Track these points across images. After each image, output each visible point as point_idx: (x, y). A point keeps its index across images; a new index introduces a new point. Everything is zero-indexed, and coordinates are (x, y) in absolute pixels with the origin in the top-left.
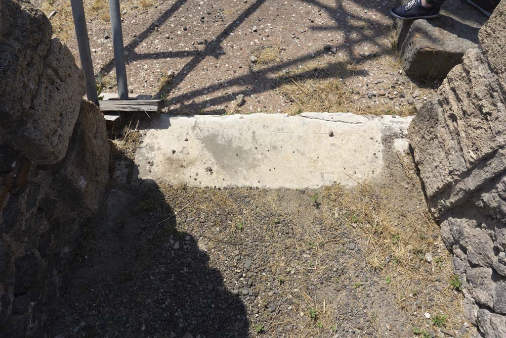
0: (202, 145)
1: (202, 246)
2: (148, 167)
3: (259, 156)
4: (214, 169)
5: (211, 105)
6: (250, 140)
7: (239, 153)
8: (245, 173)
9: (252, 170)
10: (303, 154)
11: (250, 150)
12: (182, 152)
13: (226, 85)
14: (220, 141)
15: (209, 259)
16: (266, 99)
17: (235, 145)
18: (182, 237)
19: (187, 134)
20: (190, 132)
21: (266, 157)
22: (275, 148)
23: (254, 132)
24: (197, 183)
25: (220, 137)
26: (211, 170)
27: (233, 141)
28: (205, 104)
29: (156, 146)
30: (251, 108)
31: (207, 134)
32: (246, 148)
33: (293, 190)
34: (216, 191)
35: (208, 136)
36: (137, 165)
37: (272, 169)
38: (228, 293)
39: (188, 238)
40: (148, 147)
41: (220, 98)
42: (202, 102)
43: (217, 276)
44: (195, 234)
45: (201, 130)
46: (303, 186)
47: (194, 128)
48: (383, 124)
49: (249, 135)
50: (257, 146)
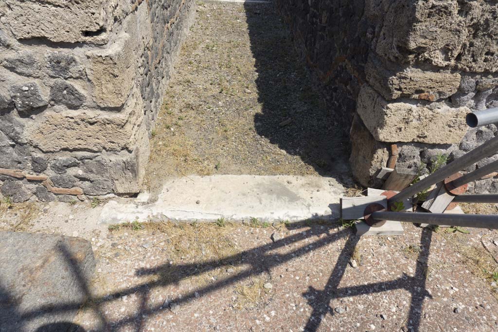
0: (298, 195)
1: (284, 152)
2: (332, 183)
3: (255, 190)
4: (286, 184)
5: (302, 234)
6: (263, 199)
7: (271, 192)
8: (264, 181)
9: (260, 183)
10: (223, 191)
11: (262, 193)
12: (312, 191)
13: (293, 255)
14: (287, 199)
15: (279, 147)
16: (252, 241)
17: (275, 196)
18: (295, 154)
19: (313, 202)
20: (311, 203)
21: (250, 189)
22: (244, 195)
23: (261, 203)
24: (295, 177)
25: (287, 200)
26: (288, 183)
27: (276, 199)
28: (308, 234)
29: (332, 194)
30: (265, 232)
31: (297, 202)
32: (265, 194)
33: (231, 174)
34: (282, 173)
35: (297, 200)
36: (340, 184)
37: (245, 183)
38: (266, 136)
39: (293, 153)
40: (338, 193)
41: (295, 241)
42: (311, 236)
43: (272, 142)
44: (288, 155)
45: (303, 204)
46: (224, 175)
47: (309, 206)
48: (151, 210)
49: (264, 201)
50: (258, 196)
